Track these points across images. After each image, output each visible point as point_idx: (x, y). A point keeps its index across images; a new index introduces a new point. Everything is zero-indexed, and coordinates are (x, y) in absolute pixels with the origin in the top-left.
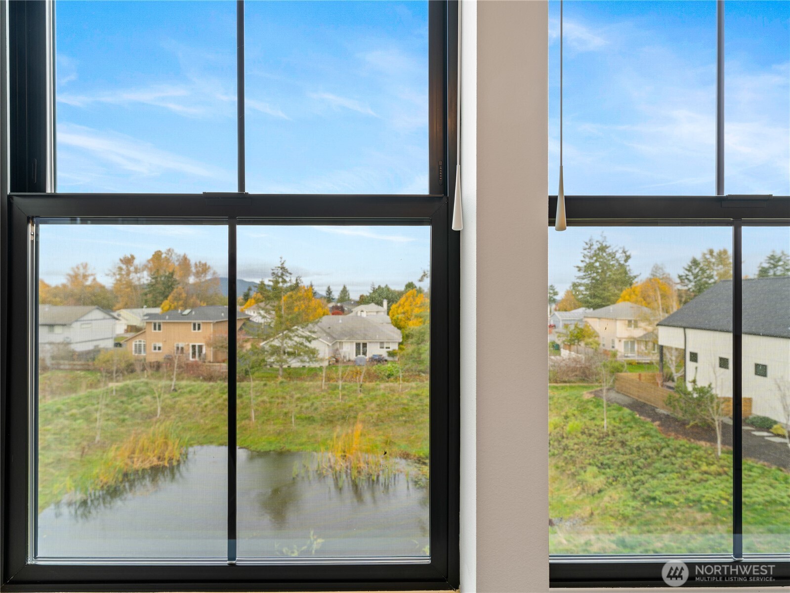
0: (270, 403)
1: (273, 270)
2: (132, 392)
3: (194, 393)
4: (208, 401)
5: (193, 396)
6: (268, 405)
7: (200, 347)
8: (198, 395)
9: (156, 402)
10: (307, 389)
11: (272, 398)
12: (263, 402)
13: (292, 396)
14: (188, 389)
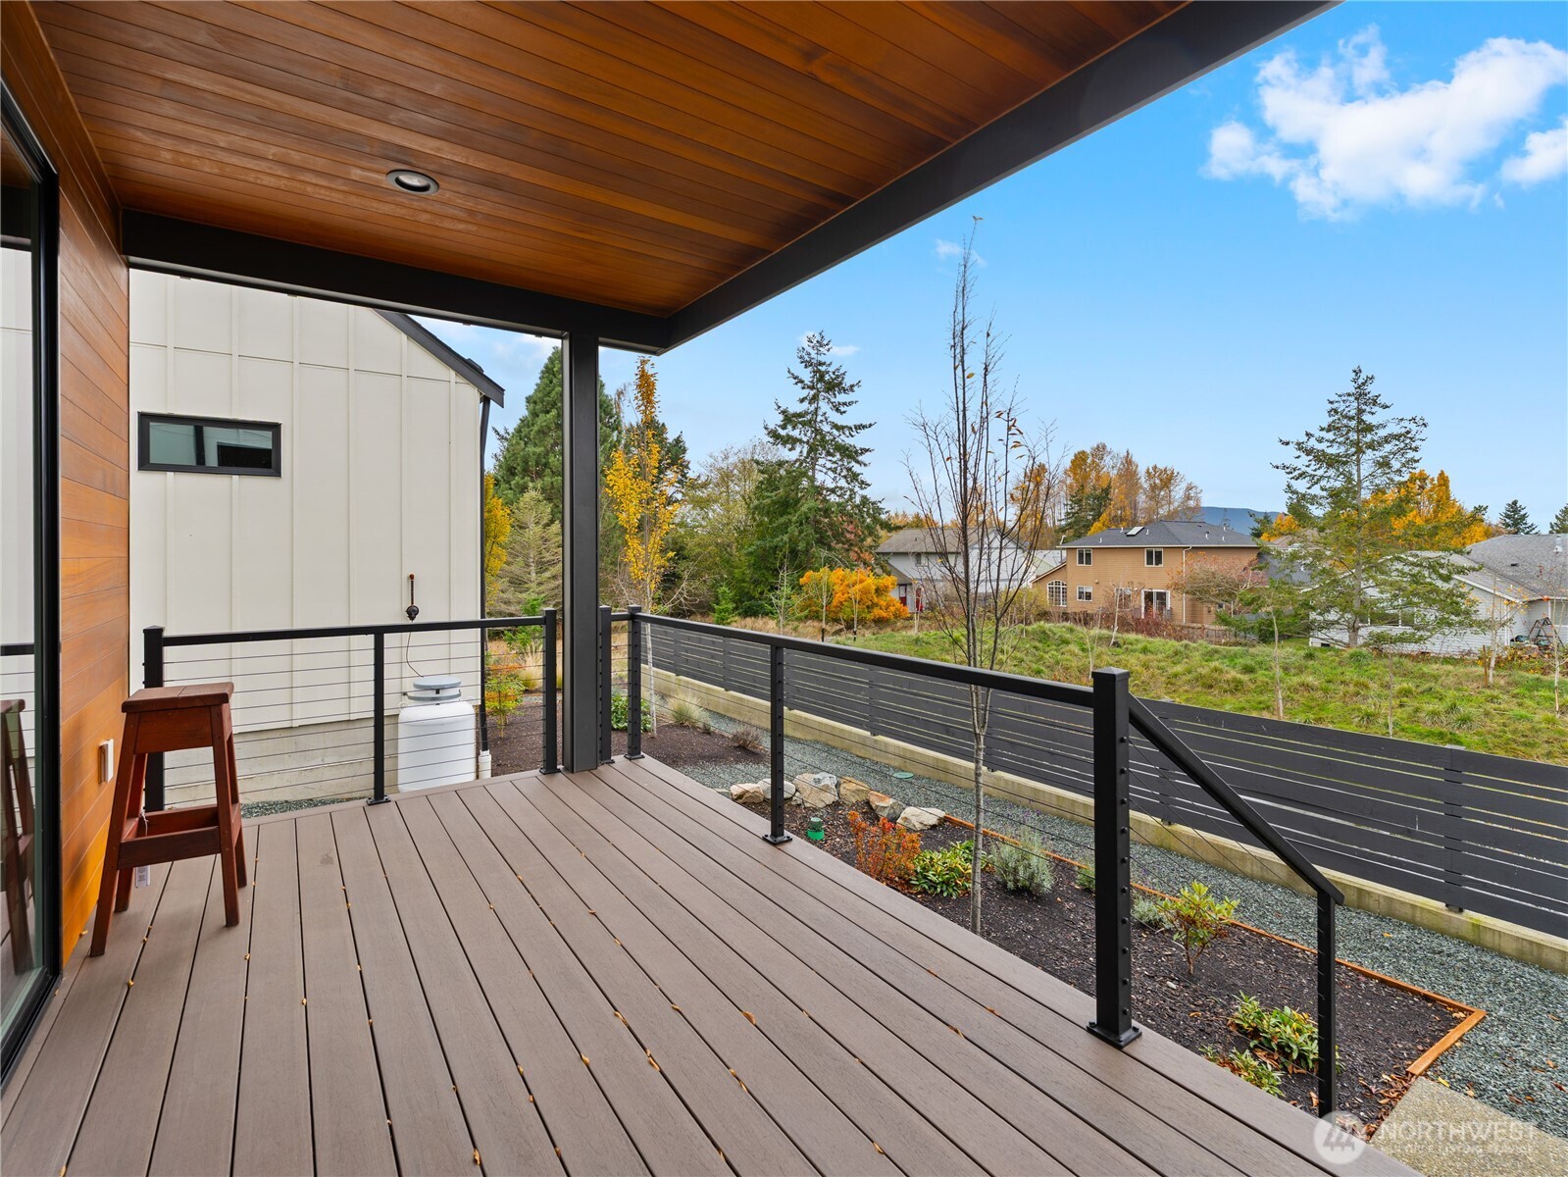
0: (1326, 691)
1: (1331, 403)
2: (1049, 637)
3: (1152, 653)
4: (1179, 668)
5: (1151, 657)
6: (1319, 694)
7: (1162, 596)
8: (1160, 656)
9: (1087, 657)
10: (1436, 678)
11: (1329, 682)
12: (1307, 687)
13: (1387, 686)
14: (1140, 646)
